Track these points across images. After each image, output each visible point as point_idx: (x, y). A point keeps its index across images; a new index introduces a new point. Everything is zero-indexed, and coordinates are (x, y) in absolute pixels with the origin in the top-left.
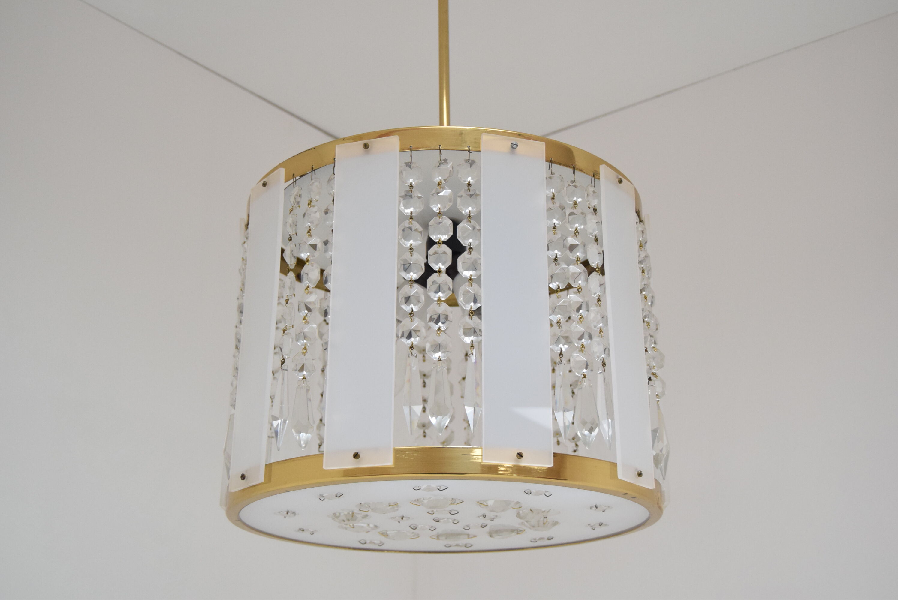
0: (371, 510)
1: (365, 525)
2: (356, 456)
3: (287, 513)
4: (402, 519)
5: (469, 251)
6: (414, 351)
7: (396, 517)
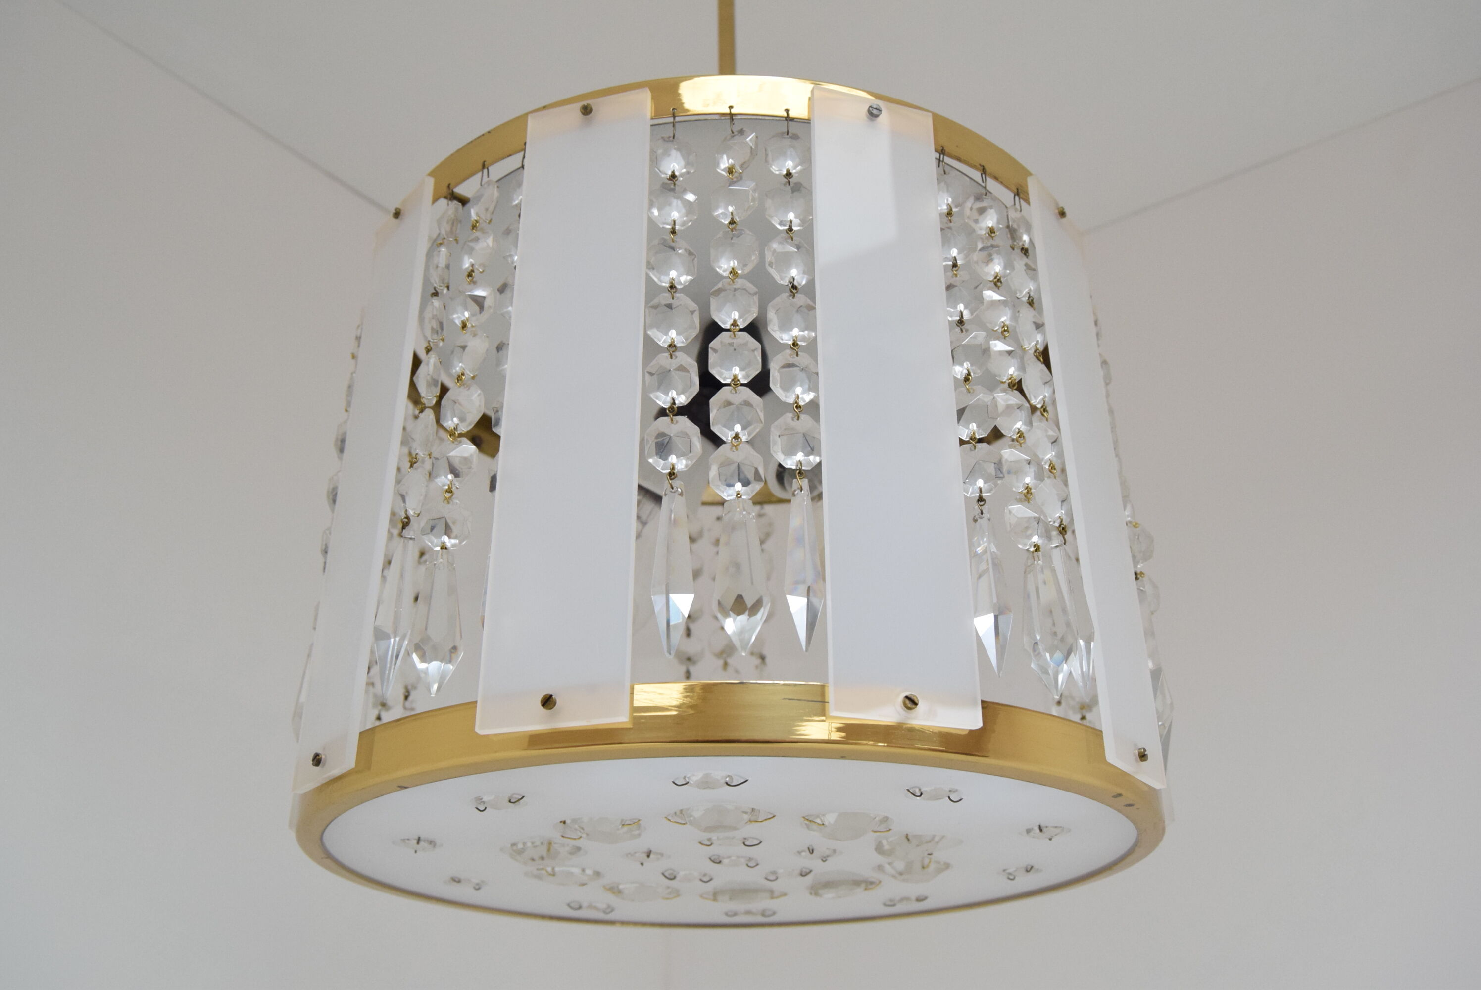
0: (584, 835)
1: (576, 871)
2: (548, 702)
3: (418, 843)
4: (648, 856)
5: (791, 293)
6: (676, 483)
7: (635, 853)
